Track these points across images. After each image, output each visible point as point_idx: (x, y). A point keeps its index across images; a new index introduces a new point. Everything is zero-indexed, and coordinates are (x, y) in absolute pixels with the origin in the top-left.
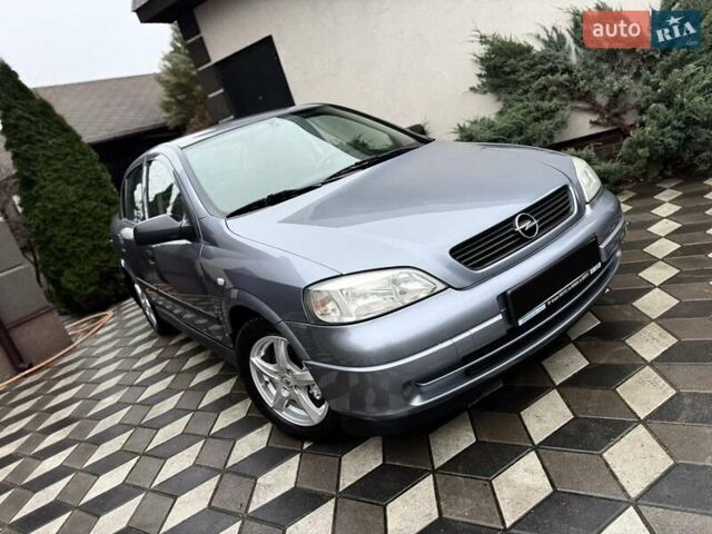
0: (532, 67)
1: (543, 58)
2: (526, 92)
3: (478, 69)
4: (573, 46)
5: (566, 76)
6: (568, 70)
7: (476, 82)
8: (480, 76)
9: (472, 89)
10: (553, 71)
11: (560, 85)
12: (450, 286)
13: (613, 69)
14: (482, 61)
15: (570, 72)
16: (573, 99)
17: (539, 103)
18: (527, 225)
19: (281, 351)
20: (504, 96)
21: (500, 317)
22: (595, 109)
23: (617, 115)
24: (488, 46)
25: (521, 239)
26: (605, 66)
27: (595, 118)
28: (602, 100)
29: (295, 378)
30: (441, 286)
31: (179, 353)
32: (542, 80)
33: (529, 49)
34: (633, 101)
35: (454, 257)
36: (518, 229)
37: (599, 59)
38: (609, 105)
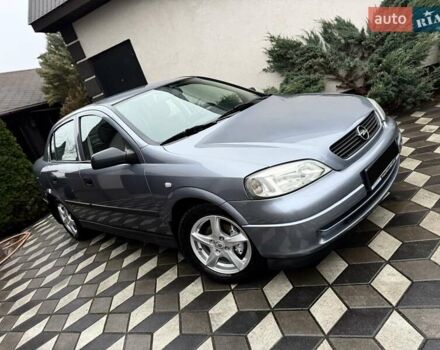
0: (302, 54)
1: (309, 49)
2: (299, 70)
3: (267, 58)
4: (324, 42)
5: (322, 60)
6: (323, 56)
7: (266, 66)
8: (269, 62)
9: (264, 70)
10: (315, 57)
11: (320, 65)
12: (333, 169)
13: (348, 55)
14: (271, 53)
15: (325, 57)
16: (327, 73)
17: (307, 76)
18: (364, 132)
19: (216, 226)
20: (287, 73)
21: (362, 186)
22: (338, 78)
23: (352, 82)
24: (274, 43)
25: (362, 140)
26: (343, 54)
27: (339, 84)
28: (342, 73)
29: (226, 242)
30: (328, 170)
31: (101, 249)
32: (310, 62)
33: (300, 44)
34: (361, 73)
35: (332, 151)
36: (360, 134)
37: (340, 49)
38: (347, 76)
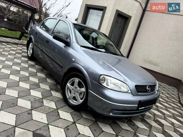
12: (131, 93)
21: (137, 105)
29: (77, 90)
30: (130, 92)
35: (135, 87)
36: (147, 88)
